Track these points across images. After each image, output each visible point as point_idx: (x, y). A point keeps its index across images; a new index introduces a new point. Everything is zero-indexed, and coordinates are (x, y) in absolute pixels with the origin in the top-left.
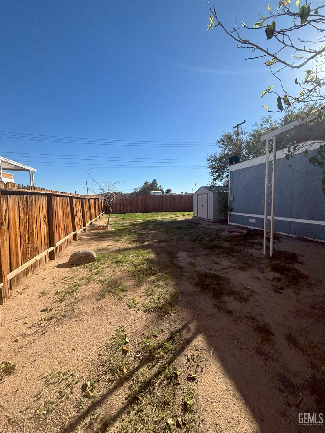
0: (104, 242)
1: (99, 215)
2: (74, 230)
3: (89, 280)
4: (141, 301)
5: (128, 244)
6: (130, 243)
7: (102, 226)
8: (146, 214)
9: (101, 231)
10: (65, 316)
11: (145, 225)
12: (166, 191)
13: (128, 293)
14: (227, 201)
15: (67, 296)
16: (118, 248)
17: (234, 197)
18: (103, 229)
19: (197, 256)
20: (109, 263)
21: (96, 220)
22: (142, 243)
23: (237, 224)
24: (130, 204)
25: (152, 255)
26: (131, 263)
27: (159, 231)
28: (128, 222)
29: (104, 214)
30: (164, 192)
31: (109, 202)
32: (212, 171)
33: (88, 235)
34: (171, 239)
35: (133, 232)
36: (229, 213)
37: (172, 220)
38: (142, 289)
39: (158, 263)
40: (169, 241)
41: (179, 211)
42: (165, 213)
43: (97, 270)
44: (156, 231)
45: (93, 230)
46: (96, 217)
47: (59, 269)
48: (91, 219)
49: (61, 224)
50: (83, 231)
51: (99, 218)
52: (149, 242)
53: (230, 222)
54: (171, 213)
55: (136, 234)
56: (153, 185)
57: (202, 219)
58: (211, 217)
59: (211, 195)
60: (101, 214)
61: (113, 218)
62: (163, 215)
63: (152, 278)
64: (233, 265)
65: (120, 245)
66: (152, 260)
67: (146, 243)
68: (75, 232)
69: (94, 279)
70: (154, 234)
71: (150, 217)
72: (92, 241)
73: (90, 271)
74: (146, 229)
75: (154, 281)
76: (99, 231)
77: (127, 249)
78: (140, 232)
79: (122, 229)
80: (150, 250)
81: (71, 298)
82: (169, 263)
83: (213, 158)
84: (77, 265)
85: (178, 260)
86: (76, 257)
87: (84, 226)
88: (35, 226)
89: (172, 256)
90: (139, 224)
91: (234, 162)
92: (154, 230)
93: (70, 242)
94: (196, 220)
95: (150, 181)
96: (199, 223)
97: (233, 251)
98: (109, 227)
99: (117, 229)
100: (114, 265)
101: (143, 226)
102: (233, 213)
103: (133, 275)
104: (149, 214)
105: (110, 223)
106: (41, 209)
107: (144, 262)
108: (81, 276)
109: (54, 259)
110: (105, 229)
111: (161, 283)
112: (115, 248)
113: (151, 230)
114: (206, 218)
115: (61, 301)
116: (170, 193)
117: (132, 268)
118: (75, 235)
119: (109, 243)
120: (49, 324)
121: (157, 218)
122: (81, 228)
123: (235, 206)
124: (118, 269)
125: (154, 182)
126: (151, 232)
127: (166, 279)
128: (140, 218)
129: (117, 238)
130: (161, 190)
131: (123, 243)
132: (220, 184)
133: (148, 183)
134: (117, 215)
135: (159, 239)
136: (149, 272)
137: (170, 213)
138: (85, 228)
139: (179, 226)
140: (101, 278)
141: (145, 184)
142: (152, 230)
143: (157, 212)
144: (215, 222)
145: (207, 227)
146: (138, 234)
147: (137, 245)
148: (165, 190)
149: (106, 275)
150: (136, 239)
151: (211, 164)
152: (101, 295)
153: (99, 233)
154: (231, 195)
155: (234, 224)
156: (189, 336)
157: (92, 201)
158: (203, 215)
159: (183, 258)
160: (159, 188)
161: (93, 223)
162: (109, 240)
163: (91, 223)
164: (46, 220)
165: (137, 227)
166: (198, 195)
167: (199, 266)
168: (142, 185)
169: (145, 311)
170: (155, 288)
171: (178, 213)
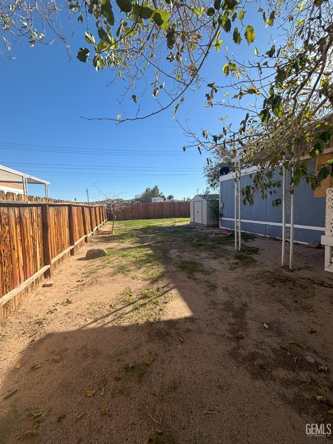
0: (111, 243)
1: (103, 221)
2: (86, 234)
3: (104, 267)
4: (140, 276)
5: (131, 244)
6: (133, 244)
7: (107, 231)
8: (147, 220)
9: (107, 235)
10: (92, 284)
11: (145, 230)
12: (168, 198)
13: (132, 272)
14: (218, 208)
15: (91, 274)
16: (123, 248)
17: (223, 204)
18: (108, 234)
19: (184, 251)
20: (117, 257)
21: (101, 226)
22: (142, 244)
23: (227, 228)
24: (132, 211)
25: (150, 252)
26: (134, 257)
27: (158, 235)
28: (130, 227)
29: (107, 221)
30: (166, 198)
31: (113, 209)
32: (208, 180)
33: (96, 238)
34: (167, 240)
35: (135, 236)
36: (220, 218)
37: (171, 226)
38: (142, 270)
39: (154, 256)
40: (164, 242)
41: (179, 217)
42: (165, 219)
43: (109, 261)
44: (155, 235)
45: (100, 234)
46: (100, 223)
47: (79, 261)
48: (97, 226)
49: (77, 229)
50: (91, 236)
51: (103, 224)
52: (148, 243)
53: (221, 226)
54: (171, 219)
55: (137, 237)
56: (154, 192)
57: (198, 224)
58: (205, 223)
59: (205, 202)
60: (105, 221)
61: (117, 224)
62: (163, 222)
63: (149, 264)
64: (209, 256)
65: (123, 245)
66: (150, 254)
67: (146, 244)
68: (86, 236)
69: (107, 266)
70: (153, 237)
71: (151, 223)
72: (100, 243)
73: (103, 261)
74: (146, 233)
75: (150, 266)
76: (105, 236)
77: (130, 248)
78: (141, 236)
79: (125, 233)
80: (149, 248)
81: (93, 275)
82: (162, 256)
83: (210, 167)
84: (92, 259)
85: (170, 254)
86: (92, 253)
87: (92, 231)
88: (62, 229)
89: (166, 251)
90: (140, 229)
91: (224, 173)
92: (153, 234)
93: (83, 244)
94: (192, 225)
95: (152, 188)
96: (194, 228)
97: (214, 247)
98: (113, 232)
99: (121, 233)
100: (121, 258)
101: (144, 231)
102: (223, 219)
103: (135, 263)
104: (150, 220)
105: (114, 229)
106: (65, 217)
107: (143, 256)
108: (98, 265)
109: (74, 255)
110: (110, 233)
111: (154, 267)
112: (120, 247)
113: (150, 234)
114: (201, 223)
115: (88, 277)
116: (172, 199)
117: (134, 259)
118: (86, 238)
119: (116, 244)
120: (83, 287)
121: (157, 224)
122: (90, 233)
123: (225, 212)
124: (124, 260)
125: (156, 189)
126: (150, 235)
127: (158, 264)
128: (141, 224)
129: (121, 240)
130: (163, 197)
131: (127, 244)
132: (212, 192)
133: (149, 189)
134: (119, 222)
135: (157, 240)
136: (147, 261)
137: (169, 219)
138: (93, 232)
139: (176, 230)
140: (112, 265)
141: (147, 190)
142: (152, 234)
143: (157, 219)
144: (208, 226)
145: (200, 231)
146: (139, 237)
147: (139, 245)
148: (166, 196)
149: (116, 263)
150: (137, 241)
151: (207, 173)
152: (114, 274)
153: (106, 237)
154: (221, 203)
155: (224, 228)
156: (167, 289)
157: (97, 209)
158: (198, 220)
159: (174, 253)
160: (160, 195)
161: (99, 229)
162: (115, 242)
163: (97, 229)
164: (68, 225)
165: (138, 231)
166: (194, 202)
167: (184, 257)
168: (144, 191)
169: (143, 280)
170: (150, 270)
171: (177, 220)
